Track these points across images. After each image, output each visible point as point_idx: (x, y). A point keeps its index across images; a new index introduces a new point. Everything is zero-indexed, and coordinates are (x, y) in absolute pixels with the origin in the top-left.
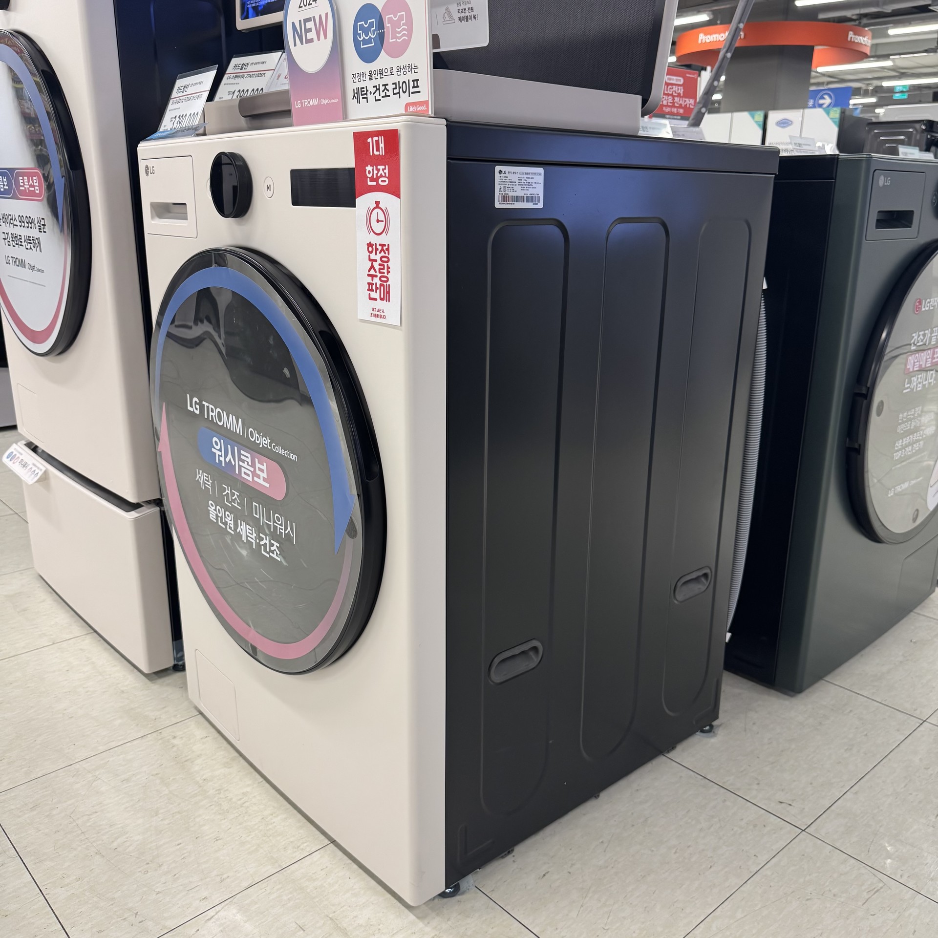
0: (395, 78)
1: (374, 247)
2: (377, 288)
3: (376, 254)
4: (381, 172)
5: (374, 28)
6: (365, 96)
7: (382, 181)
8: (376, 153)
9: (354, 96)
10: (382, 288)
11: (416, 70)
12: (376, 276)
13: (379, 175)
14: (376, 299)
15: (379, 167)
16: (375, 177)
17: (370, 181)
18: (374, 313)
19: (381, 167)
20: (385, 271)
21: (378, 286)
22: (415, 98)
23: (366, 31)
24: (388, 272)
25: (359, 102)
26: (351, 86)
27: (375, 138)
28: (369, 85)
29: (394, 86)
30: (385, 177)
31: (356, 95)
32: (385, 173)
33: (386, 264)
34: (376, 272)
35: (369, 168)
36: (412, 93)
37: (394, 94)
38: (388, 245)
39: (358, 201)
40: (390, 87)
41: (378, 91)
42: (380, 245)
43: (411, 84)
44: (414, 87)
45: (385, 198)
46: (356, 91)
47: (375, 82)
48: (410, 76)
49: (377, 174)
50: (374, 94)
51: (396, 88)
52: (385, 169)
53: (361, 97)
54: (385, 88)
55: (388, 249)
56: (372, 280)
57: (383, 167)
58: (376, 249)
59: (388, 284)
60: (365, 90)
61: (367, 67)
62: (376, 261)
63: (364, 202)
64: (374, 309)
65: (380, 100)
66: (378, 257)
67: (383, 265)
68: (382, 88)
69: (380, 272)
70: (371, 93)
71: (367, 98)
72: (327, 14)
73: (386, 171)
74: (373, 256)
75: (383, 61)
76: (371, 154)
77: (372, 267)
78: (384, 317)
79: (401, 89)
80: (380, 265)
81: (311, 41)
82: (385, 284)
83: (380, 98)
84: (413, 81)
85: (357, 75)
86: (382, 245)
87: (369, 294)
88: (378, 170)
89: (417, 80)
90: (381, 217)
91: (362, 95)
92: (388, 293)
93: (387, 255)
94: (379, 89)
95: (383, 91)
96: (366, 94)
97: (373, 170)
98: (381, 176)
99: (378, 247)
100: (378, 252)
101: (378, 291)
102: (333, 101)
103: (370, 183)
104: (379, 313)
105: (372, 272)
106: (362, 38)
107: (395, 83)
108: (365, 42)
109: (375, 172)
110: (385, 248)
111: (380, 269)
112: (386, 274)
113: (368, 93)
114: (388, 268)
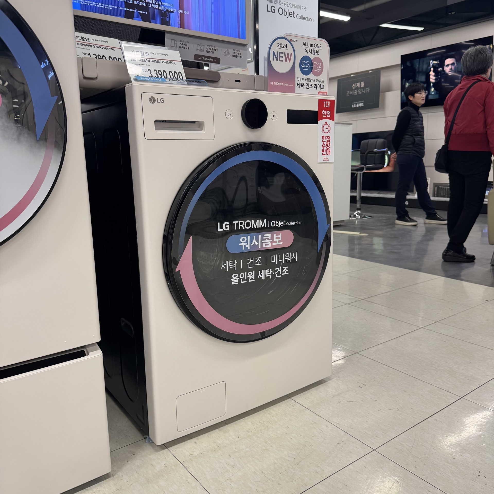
0: (315, 83)
1: (324, 137)
2: (325, 151)
3: (325, 139)
4: (328, 113)
5: (309, 65)
6: (303, 86)
7: (328, 116)
8: (326, 107)
9: (297, 85)
10: (327, 150)
11: (323, 82)
12: (325, 147)
13: (327, 114)
14: (325, 155)
15: (327, 111)
16: (325, 114)
17: (324, 115)
18: (324, 159)
19: (328, 111)
20: (328, 145)
21: (326, 150)
22: (322, 90)
23: (306, 65)
24: (330, 145)
25: (299, 87)
26: (297, 82)
27: (327, 102)
28: (305, 83)
29: (315, 85)
30: (329, 114)
31: (298, 85)
32: (329, 113)
33: (329, 143)
34: (325, 145)
35: (323, 111)
36: (321, 89)
37: (314, 88)
38: (330, 136)
39: (318, 122)
40: (313, 85)
41: (308, 86)
42: (327, 136)
43: (321, 86)
44: (322, 87)
45: (329, 121)
46: (298, 84)
47: (307, 82)
48: (321, 83)
49: (326, 114)
50: (306, 86)
51: (315, 86)
52: (329, 112)
53: (300, 86)
54: (311, 85)
55: (330, 138)
56: (324, 148)
57: (329, 111)
58: (325, 138)
59: (329, 149)
60: (303, 84)
61: (305, 77)
62: (325, 142)
63: (321, 122)
64: (324, 158)
65: (309, 89)
66: (326, 140)
67: (328, 143)
68: (310, 85)
69: (326, 145)
70: (305, 86)
71: (303, 87)
72: (291, 54)
73: (330, 113)
74: (324, 140)
75: (311, 76)
76: (325, 107)
77: (324, 144)
78: (328, 160)
79: (317, 87)
80: (326, 143)
81: (282, 61)
82: (328, 149)
83: (309, 88)
84: (322, 85)
85: (300, 78)
86: (328, 136)
87: (323, 153)
88: (327, 112)
89: (324, 85)
90: (327, 127)
91: (301, 85)
92: (330, 152)
93: (329, 139)
94: (309, 85)
95: (310, 86)
96: (303, 85)
97: (325, 112)
98: (328, 114)
99: (326, 137)
100: (326, 139)
101: (326, 152)
102: (290, 85)
103: (323, 116)
104: (326, 159)
105: (324, 146)
106: (303, 66)
107: (315, 84)
108: (304, 68)
109: (326, 113)
110: (328, 137)
111: (326, 144)
112: (329, 146)
113: (304, 85)
114: (330, 144)
